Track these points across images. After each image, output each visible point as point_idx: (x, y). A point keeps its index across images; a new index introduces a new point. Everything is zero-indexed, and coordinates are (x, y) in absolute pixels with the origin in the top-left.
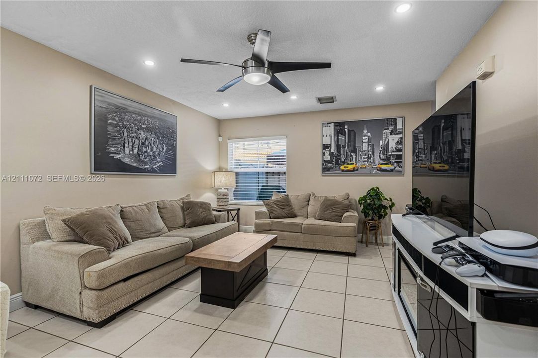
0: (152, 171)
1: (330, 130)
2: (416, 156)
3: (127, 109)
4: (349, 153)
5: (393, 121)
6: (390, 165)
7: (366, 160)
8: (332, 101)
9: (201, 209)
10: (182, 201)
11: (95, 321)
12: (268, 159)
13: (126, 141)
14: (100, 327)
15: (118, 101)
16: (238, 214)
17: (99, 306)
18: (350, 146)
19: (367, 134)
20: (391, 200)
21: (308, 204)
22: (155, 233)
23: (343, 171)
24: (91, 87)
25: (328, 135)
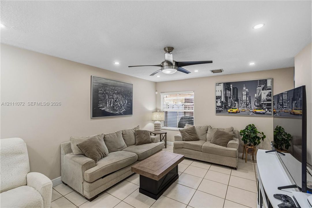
0: (120, 114)
1: (221, 87)
2: (280, 104)
3: (108, 84)
4: (233, 102)
5: (265, 82)
6: (262, 110)
7: (245, 106)
8: (221, 71)
9: (144, 135)
10: (135, 129)
11: (88, 198)
12: (185, 101)
13: (108, 101)
14: (91, 201)
15: (104, 81)
16: (166, 136)
17: (90, 191)
18: (234, 97)
19: (245, 90)
20: (263, 133)
21: (207, 132)
22: (120, 148)
23: (229, 113)
24: (91, 76)
25: (219, 91)
